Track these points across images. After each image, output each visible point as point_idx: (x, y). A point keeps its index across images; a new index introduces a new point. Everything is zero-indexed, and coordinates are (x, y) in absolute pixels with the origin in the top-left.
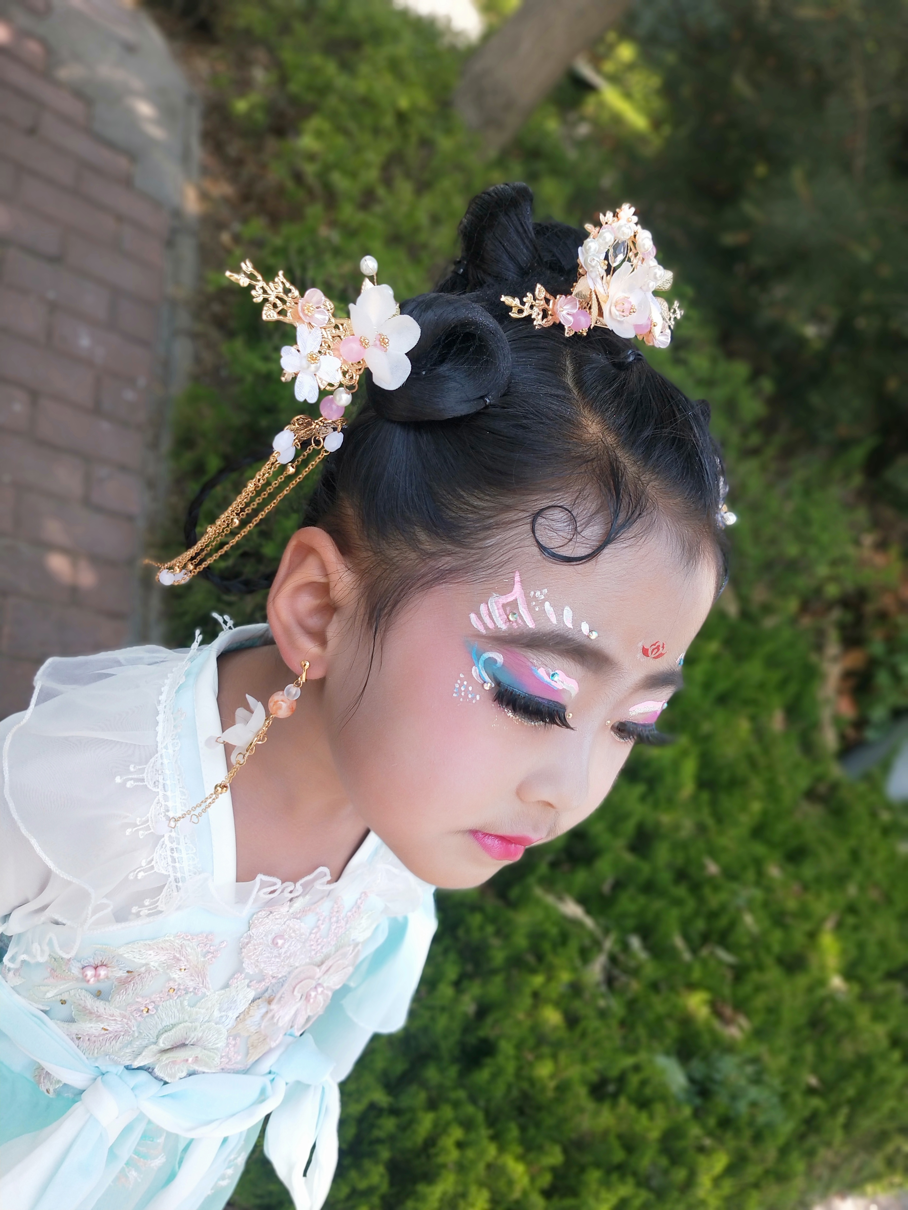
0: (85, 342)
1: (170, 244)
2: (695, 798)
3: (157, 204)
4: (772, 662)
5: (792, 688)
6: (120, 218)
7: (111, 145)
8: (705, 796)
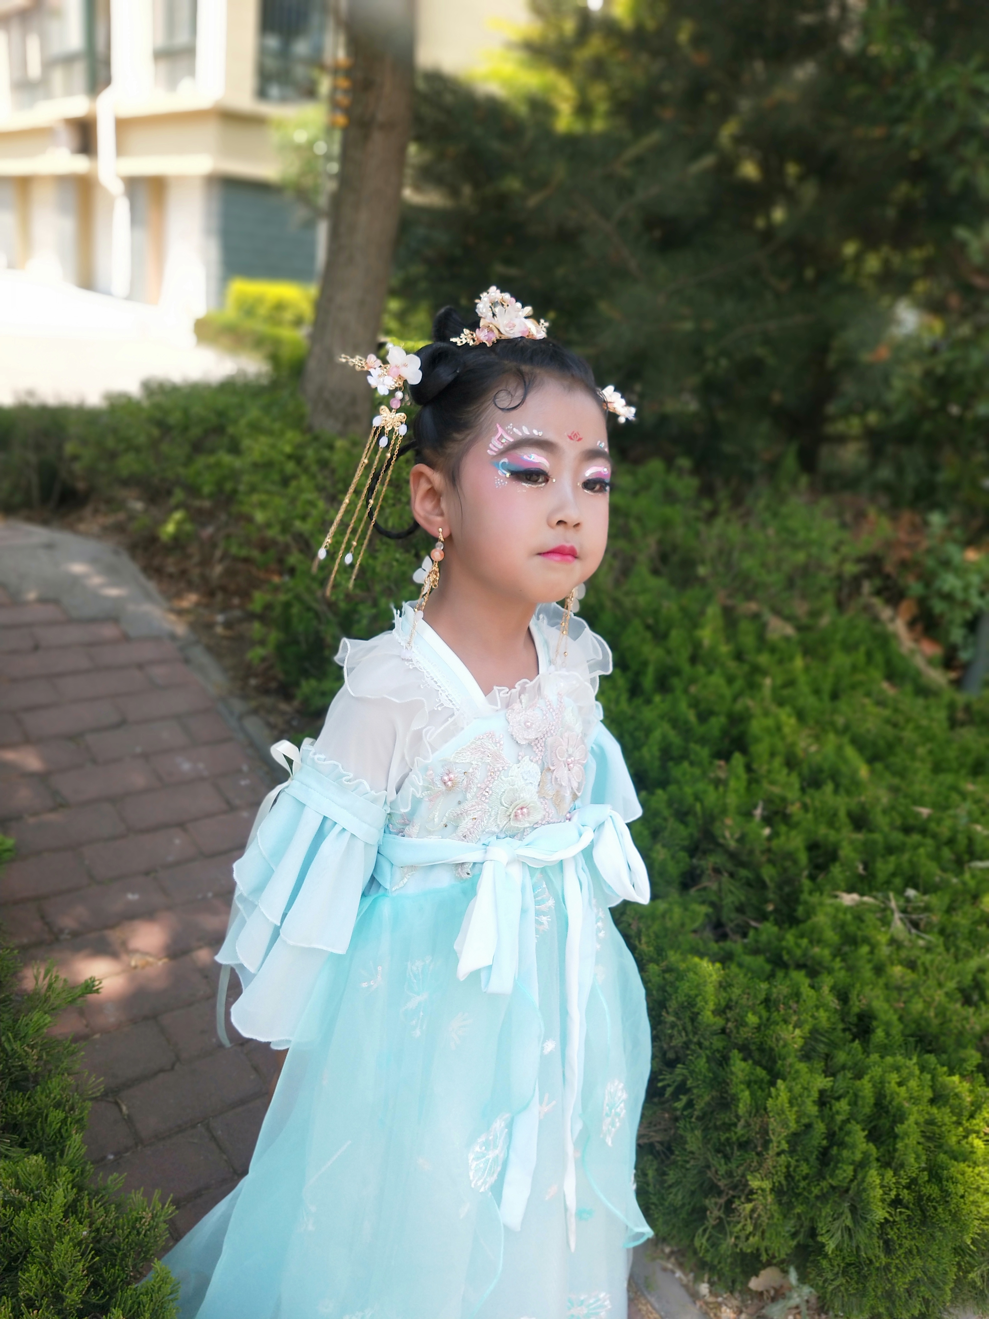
0: (186, 766)
1: (187, 661)
2: (872, 772)
3: (156, 639)
4: (849, 647)
5: (879, 657)
6: (140, 666)
7: (93, 620)
8: (879, 766)
